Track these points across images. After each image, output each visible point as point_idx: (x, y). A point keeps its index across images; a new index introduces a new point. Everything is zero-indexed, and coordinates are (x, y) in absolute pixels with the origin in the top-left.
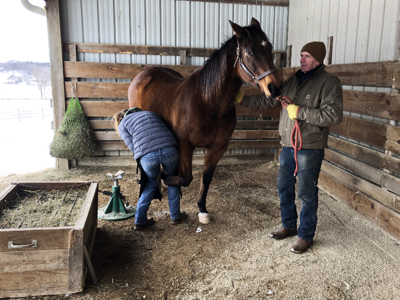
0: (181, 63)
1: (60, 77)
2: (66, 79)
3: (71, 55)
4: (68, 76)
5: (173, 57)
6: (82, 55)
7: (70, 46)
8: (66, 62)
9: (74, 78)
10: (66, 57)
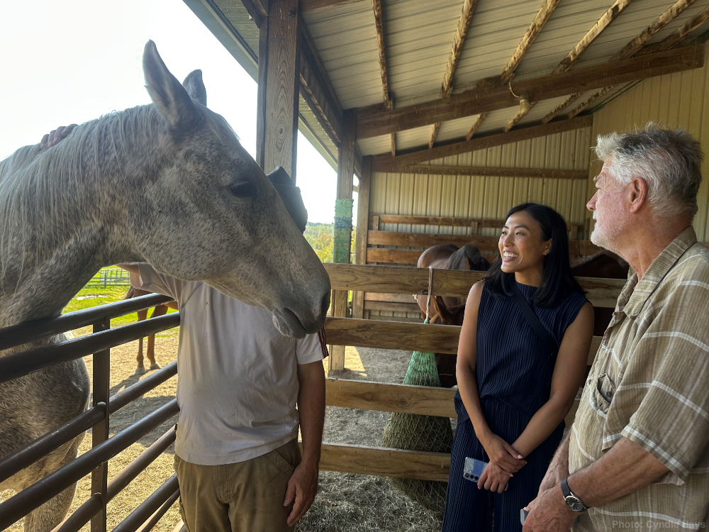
0: (472, 234)
1: (363, 243)
2: (369, 246)
3: (374, 225)
4: (370, 243)
5: (464, 228)
6: (382, 224)
7: (374, 217)
8: (370, 231)
9: (375, 245)
10: (370, 228)
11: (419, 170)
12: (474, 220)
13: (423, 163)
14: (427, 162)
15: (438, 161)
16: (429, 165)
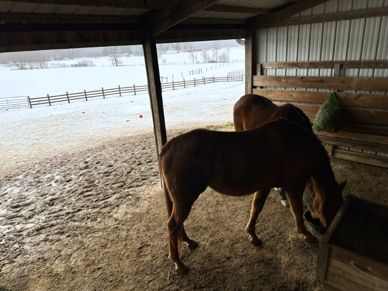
0: (335, 75)
1: (250, 86)
2: (253, 87)
3: (258, 71)
4: (255, 85)
5: (330, 70)
6: (264, 71)
7: (257, 65)
8: (254, 76)
9: (258, 87)
10: (254, 73)
11: (290, 23)
12: (337, 62)
13: (295, 16)
14: (298, 15)
15: (307, 13)
16: (300, 17)
